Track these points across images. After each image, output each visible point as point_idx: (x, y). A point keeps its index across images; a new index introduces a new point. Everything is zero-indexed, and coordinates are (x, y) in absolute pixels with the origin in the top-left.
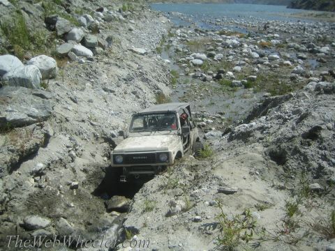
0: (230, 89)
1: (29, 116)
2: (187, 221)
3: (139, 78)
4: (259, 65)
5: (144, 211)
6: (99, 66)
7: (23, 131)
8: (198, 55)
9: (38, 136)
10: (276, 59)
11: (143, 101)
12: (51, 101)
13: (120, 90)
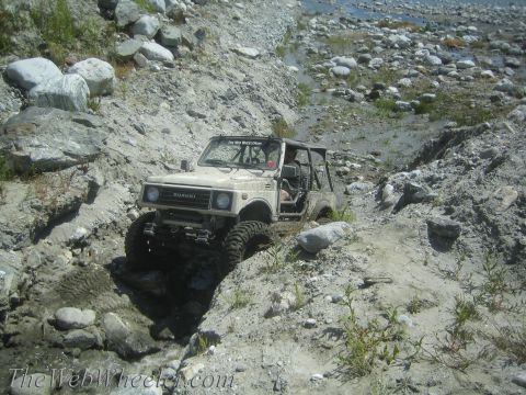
0: (392, 114)
1: (66, 153)
2: (294, 326)
3: (247, 96)
4: (441, 77)
5: (232, 308)
6: (184, 77)
7: (55, 177)
8: (343, 59)
9: (79, 185)
10: (470, 66)
11: (251, 132)
12: (100, 131)
13: (216, 115)
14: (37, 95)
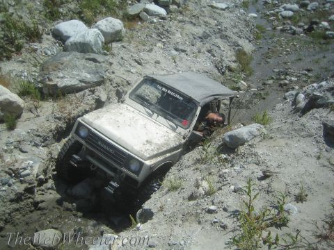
0: (323, 41)
1: (81, 81)
3: (218, 35)
5: (169, 190)
6: (173, 25)
8: (289, 6)
11: (219, 60)
12: (104, 65)
14: (70, 44)
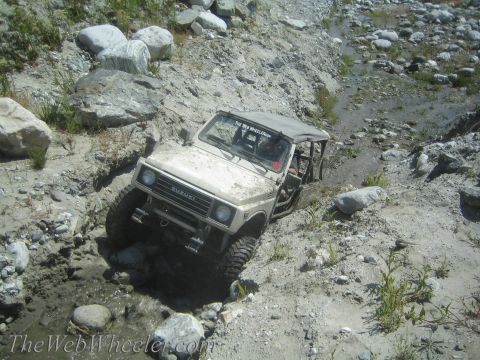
1: (127, 111)
2: (327, 281)
3: (293, 64)
5: (271, 259)
6: (235, 45)
7: (117, 132)
8: (385, 33)
9: (138, 141)
11: (295, 98)
12: (159, 92)
13: (263, 81)
14: (104, 58)
